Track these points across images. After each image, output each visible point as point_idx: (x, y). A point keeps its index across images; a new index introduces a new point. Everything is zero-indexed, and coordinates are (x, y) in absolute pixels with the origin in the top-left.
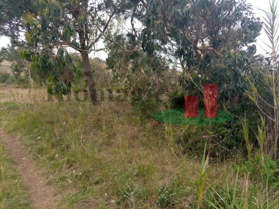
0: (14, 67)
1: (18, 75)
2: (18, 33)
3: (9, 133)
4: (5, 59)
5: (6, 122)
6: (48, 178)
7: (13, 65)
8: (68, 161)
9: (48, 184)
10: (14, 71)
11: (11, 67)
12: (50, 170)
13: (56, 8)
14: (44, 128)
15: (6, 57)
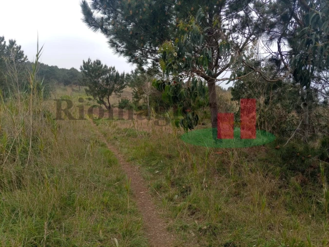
0: (134, 94)
1: (138, 101)
2: (146, 60)
3: (128, 161)
4: (128, 85)
5: (126, 149)
6: (167, 222)
7: (134, 92)
8: (190, 207)
9: (168, 229)
10: (135, 98)
11: (132, 93)
12: (170, 212)
13: (197, 34)
14: (162, 161)
15: (129, 83)
